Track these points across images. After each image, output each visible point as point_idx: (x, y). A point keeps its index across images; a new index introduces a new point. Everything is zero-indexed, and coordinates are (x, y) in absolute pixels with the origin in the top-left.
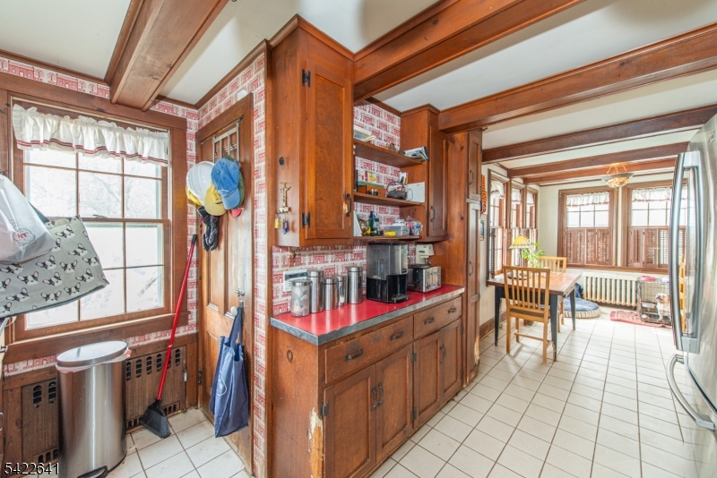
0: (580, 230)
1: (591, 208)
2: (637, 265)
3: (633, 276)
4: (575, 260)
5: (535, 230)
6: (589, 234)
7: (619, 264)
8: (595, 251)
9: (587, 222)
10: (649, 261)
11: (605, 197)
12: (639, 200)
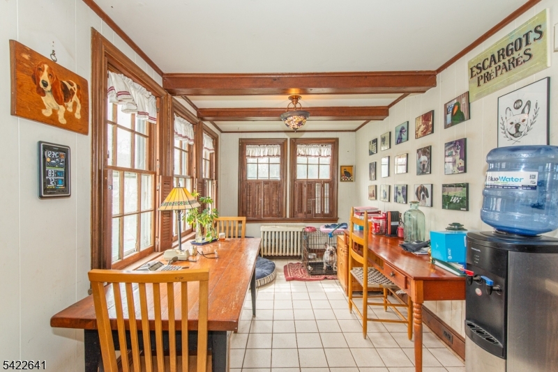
0: (258, 182)
1: (265, 160)
2: (300, 215)
3: (298, 227)
4: (254, 214)
5: (215, 181)
6: (266, 186)
7: (288, 217)
8: (270, 204)
9: (263, 175)
10: (309, 212)
11: (276, 150)
12: (302, 155)
